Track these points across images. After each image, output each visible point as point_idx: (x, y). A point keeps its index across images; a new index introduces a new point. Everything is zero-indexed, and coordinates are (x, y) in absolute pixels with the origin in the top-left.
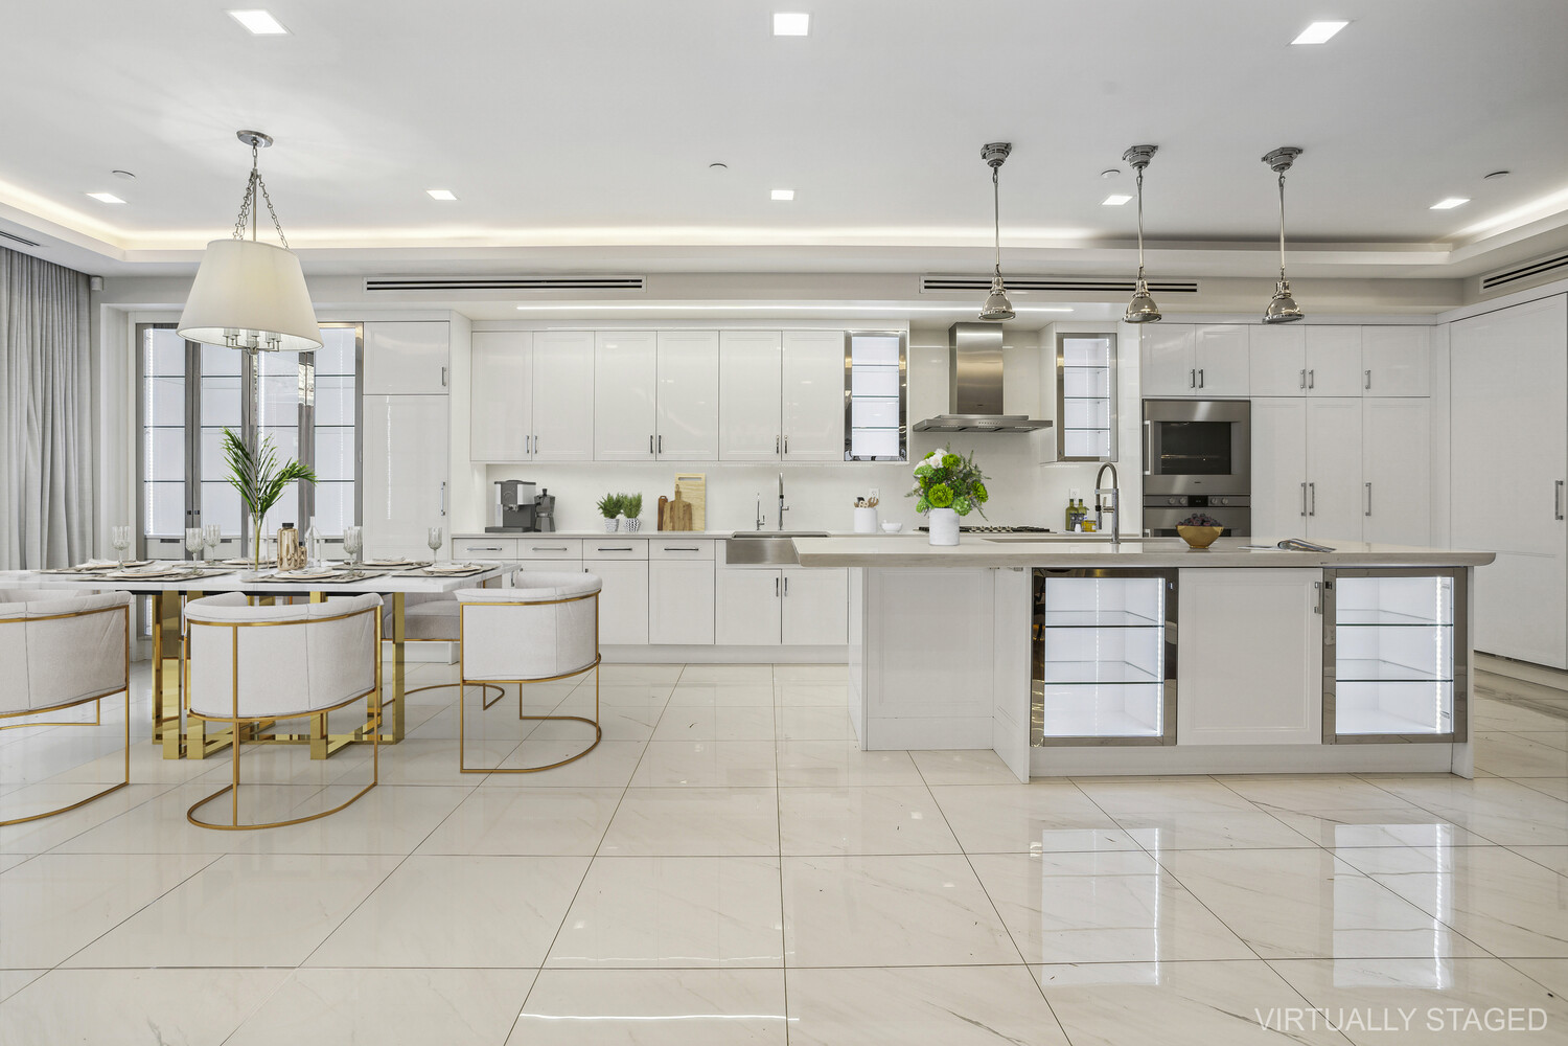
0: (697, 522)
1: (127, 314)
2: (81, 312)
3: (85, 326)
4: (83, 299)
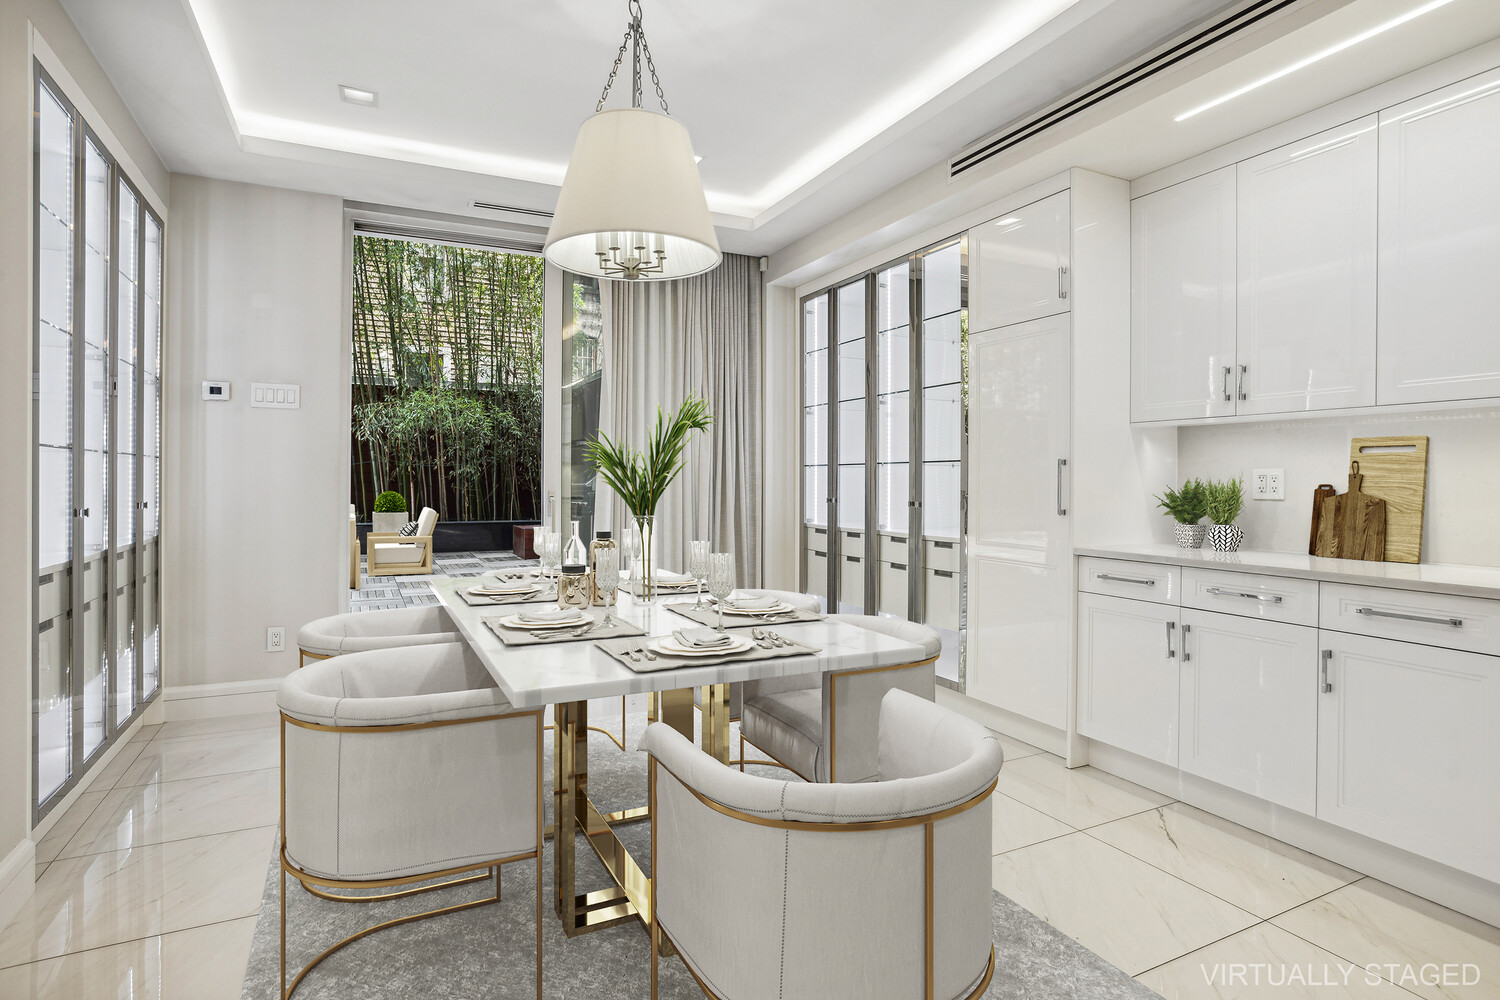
0: (1400, 539)
1: (794, 290)
2: (753, 296)
3: (756, 309)
4: (756, 281)
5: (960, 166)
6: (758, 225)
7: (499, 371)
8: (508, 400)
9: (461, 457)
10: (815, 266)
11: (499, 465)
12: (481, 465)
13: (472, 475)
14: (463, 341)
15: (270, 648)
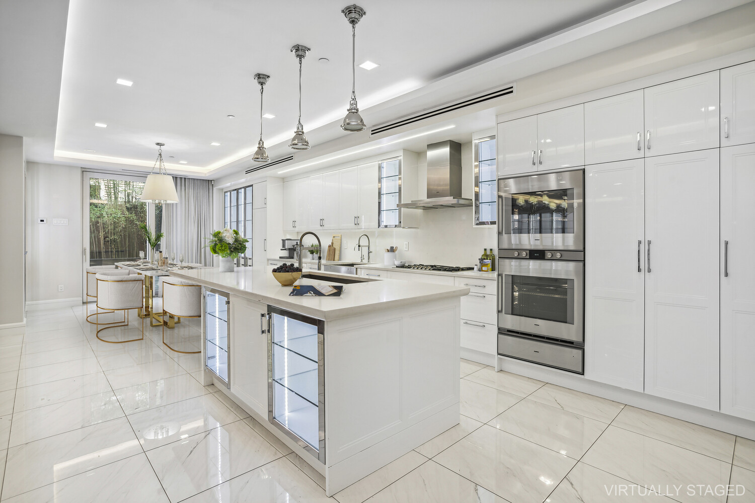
1: (222, 189)
2: (210, 191)
3: (211, 195)
4: (211, 187)
5: (247, 172)
6: (207, 175)
7: (128, 196)
8: (133, 209)
9: (111, 232)
10: (228, 184)
11: (129, 235)
12: (121, 235)
13: (117, 239)
14: (111, 184)
15: (59, 291)
